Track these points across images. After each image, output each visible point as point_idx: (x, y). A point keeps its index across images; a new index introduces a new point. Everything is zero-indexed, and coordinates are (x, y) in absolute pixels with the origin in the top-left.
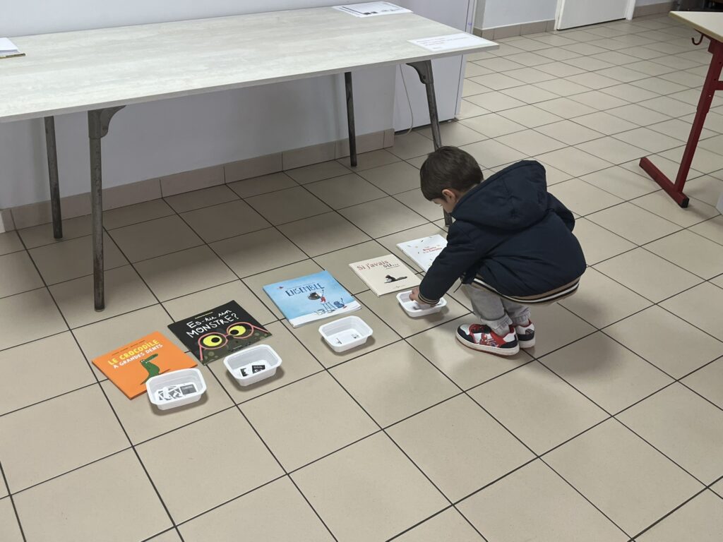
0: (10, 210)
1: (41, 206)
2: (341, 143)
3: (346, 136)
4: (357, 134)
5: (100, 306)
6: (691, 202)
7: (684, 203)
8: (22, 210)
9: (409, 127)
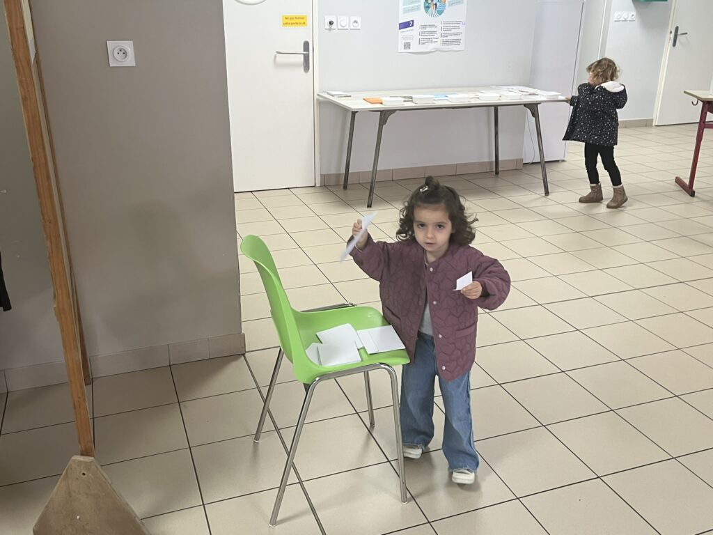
0: (324, 175)
1: (338, 175)
2: (491, 163)
3: (494, 159)
4: (500, 159)
5: (369, 206)
6: (696, 194)
7: (692, 194)
8: (330, 175)
9: (531, 162)
